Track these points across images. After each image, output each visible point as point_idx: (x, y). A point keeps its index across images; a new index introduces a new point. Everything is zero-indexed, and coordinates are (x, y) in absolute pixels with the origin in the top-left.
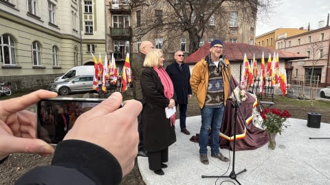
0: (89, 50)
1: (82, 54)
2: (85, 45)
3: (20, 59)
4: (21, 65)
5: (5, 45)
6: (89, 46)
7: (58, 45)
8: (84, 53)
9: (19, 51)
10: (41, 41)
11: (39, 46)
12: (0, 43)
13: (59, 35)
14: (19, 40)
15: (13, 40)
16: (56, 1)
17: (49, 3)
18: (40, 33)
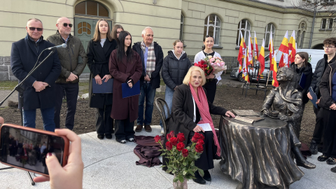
0: (324, 27)
1: (312, 33)
2: (319, 20)
3: (223, 40)
4: (223, 45)
5: (211, 25)
6: (324, 21)
8: (316, 30)
9: (223, 31)
10: (252, 18)
11: (250, 24)
12: (206, 23)
13: (279, 9)
14: (225, 19)
15: (219, 19)
18: (252, 9)
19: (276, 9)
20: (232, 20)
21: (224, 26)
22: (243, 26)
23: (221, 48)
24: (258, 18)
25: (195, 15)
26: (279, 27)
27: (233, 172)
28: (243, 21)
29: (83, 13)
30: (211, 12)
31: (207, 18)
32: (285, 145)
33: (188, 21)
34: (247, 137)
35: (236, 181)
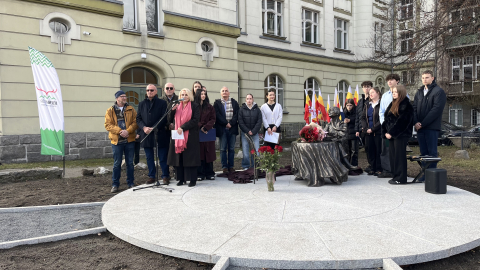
7: (350, 79)
9: (287, 93)
10: (319, 76)
11: (318, 83)
12: (266, 85)
13: (350, 64)
14: (288, 79)
15: (281, 80)
16: (350, 14)
17: (339, 20)
18: (318, 66)
19: (346, 64)
20: (295, 80)
21: (288, 87)
22: (311, 86)
23: (287, 114)
24: (327, 75)
25: (253, 76)
26: (351, 84)
27: (304, 175)
28: (310, 80)
29: (129, 81)
30: (271, 72)
31: (266, 79)
32: (335, 153)
33: (245, 84)
34: (310, 151)
35: (306, 180)
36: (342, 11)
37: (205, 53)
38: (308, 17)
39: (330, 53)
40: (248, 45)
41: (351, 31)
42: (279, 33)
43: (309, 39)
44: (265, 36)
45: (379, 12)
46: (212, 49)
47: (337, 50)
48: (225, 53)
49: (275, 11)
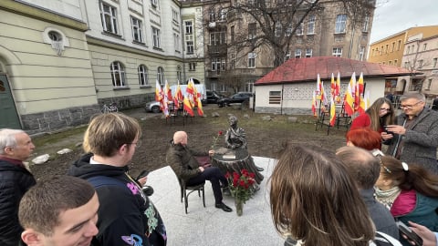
0: (191, 68)
2: (187, 64)
3: (129, 82)
4: (130, 86)
5: (116, 71)
6: (190, 65)
7: (164, 66)
8: (186, 71)
9: (127, 75)
10: (147, 64)
11: (146, 68)
12: (112, 69)
14: (127, 65)
15: (122, 65)
16: (160, 26)
17: (154, 29)
18: (145, 58)
20: (132, 66)
21: (127, 71)
22: (142, 70)
23: (128, 89)
25: (100, 63)
26: (165, 70)
28: (141, 66)
30: (114, 60)
31: (111, 65)
36: (155, 23)
37: (54, 42)
38: (135, 23)
39: (151, 50)
40: (92, 38)
41: (161, 36)
42: (116, 32)
43: (137, 38)
44: (105, 33)
45: (176, 28)
46: (60, 39)
47: (155, 48)
48: (75, 44)
49: (111, 14)
